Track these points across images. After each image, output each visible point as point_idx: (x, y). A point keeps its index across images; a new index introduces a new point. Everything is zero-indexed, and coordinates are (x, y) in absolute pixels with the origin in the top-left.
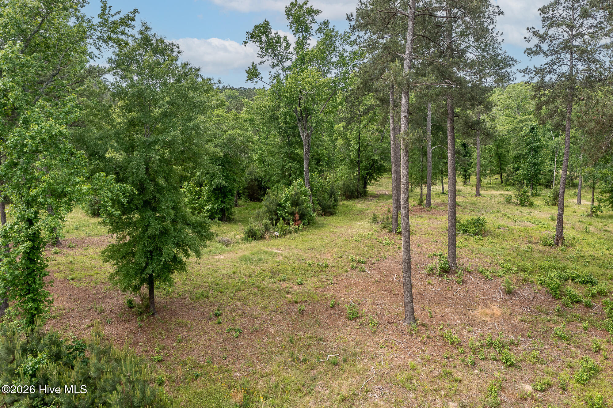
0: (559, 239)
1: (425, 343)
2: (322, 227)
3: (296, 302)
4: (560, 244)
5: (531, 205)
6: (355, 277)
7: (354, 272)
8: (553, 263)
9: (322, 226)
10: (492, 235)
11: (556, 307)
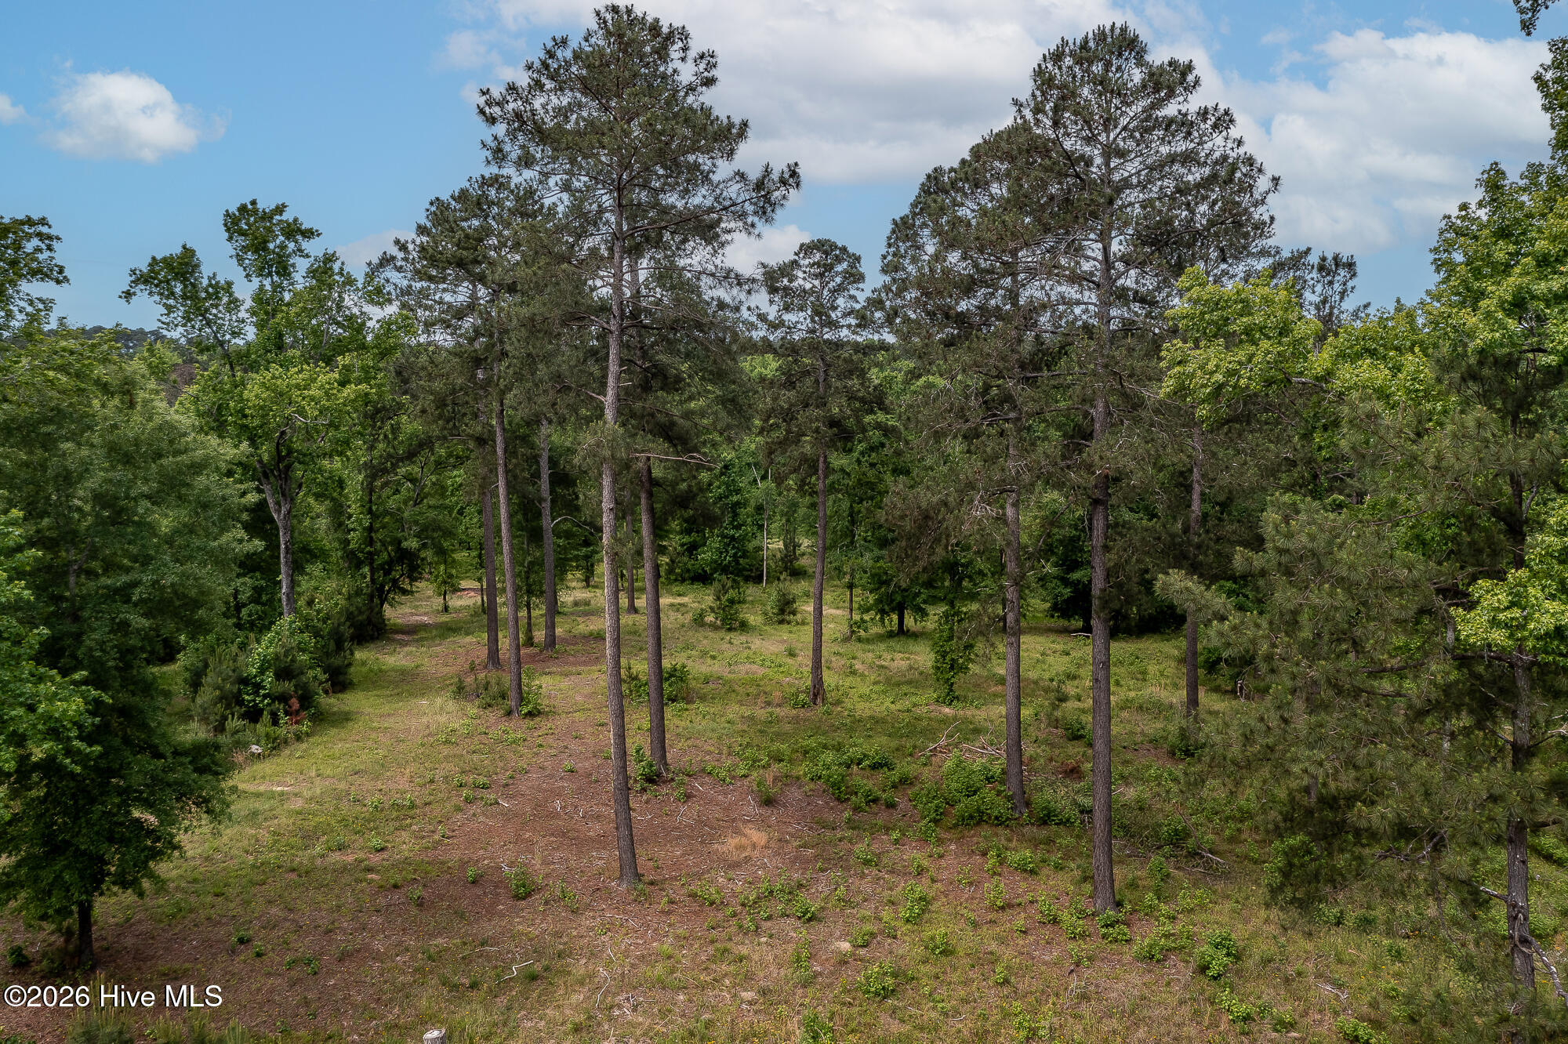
0: (817, 691)
1: (669, 913)
2: (348, 720)
3: (396, 886)
4: (819, 700)
5: (744, 626)
6: (481, 819)
7: (473, 809)
8: (822, 739)
9: (344, 719)
10: (703, 698)
11: (846, 815)
